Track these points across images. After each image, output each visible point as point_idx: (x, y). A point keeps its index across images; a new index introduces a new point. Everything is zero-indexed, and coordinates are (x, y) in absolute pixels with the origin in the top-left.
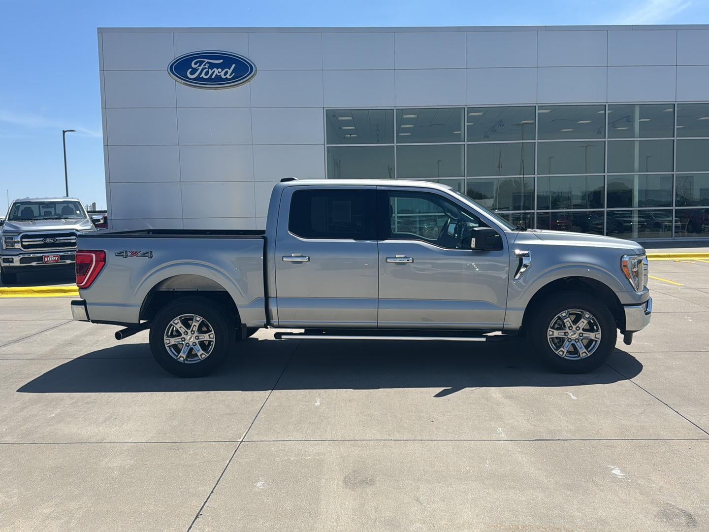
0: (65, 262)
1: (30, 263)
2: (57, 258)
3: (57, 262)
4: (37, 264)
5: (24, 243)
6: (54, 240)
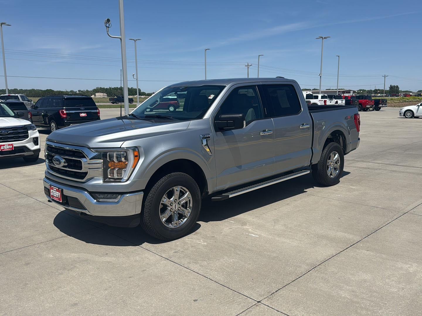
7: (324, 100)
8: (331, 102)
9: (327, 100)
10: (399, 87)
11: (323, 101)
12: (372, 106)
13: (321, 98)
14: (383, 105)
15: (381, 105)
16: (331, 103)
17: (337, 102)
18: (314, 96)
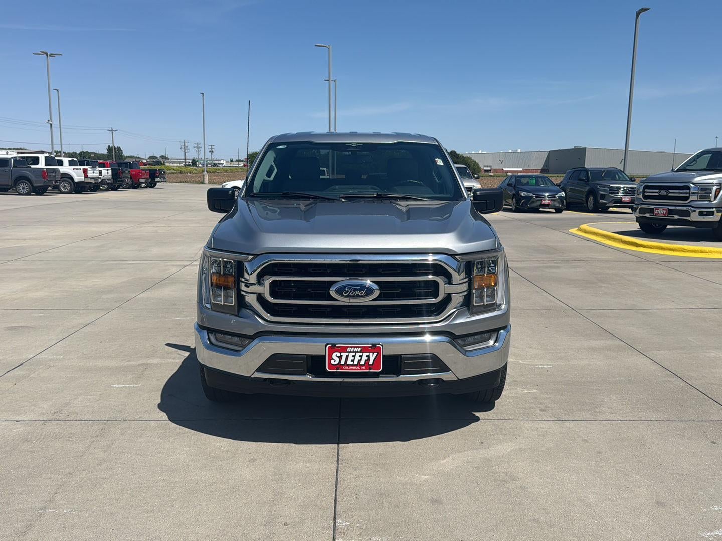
0: (674, 217)
1: (644, 214)
2: (665, 212)
3: (665, 216)
4: (650, 215)
5: (646, 194)
6: (667, 193)
7: (83, 169)
8: (93, 173)
9: (89, 169)
10: (122, 149)
11: (80, 169)
12: (148, 179)
13: (68, 165)
14: (161, 178)
15: (157, 180)
16: (94, 175)
17: (100, 173)
18: (57, 160)
